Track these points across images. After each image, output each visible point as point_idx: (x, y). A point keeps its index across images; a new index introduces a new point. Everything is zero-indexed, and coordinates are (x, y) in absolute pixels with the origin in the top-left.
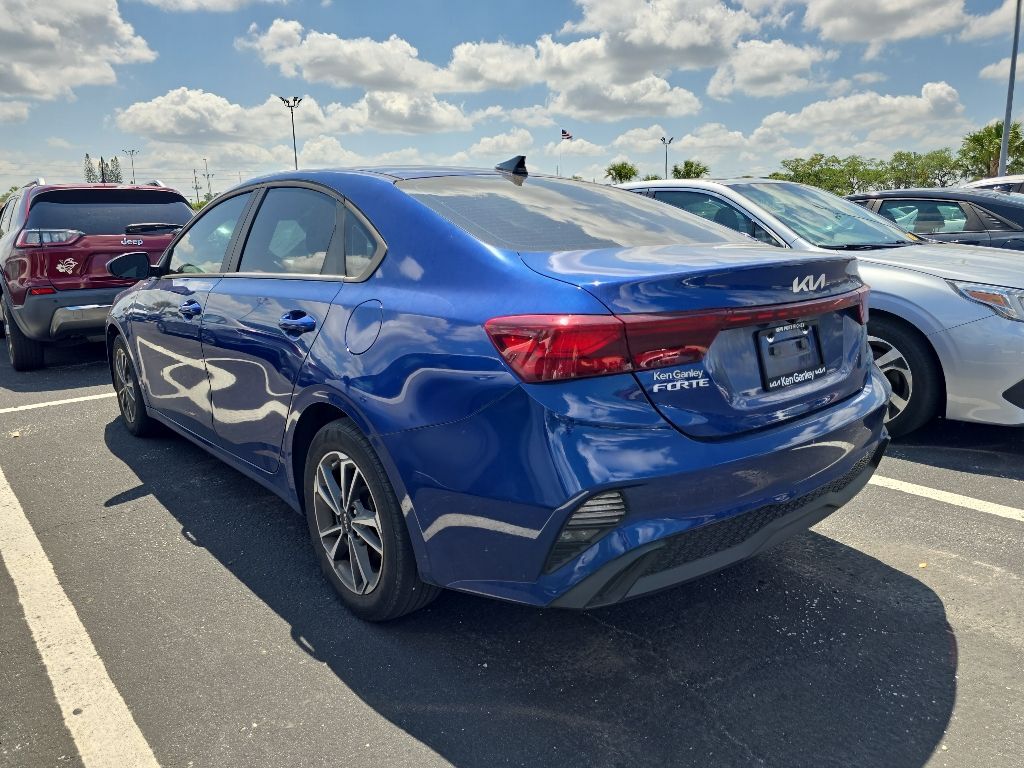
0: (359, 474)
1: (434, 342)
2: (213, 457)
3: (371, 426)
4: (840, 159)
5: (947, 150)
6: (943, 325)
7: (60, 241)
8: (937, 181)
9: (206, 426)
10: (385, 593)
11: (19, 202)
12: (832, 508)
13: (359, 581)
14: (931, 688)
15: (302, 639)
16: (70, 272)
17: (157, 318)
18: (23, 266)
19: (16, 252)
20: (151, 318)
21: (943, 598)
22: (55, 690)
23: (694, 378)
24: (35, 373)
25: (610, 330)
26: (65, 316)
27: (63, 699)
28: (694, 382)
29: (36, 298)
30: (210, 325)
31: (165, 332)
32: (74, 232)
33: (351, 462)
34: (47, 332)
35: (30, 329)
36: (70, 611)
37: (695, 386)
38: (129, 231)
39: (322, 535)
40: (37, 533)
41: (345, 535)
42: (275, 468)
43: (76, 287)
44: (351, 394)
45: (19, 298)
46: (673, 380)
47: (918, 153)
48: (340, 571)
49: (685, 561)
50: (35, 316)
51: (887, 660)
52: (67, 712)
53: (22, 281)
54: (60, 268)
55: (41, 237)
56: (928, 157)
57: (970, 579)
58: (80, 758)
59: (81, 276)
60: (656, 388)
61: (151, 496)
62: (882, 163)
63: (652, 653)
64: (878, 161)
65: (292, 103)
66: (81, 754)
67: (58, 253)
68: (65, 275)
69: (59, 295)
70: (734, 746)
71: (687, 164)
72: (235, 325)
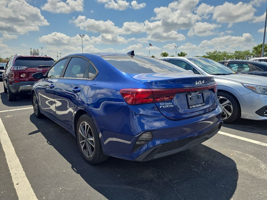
0: (89, 127)
1: (112, 95)
2: (56, 123)
3: (92, 115)
4: (221, 52)
5: (249, 50)
6: (240, 94)
7: (22, 69)
8: (246, 58)
9: (54, 115)
10: (95, 157)
11: (13, 59)
12: (207, 139)
13: (89, 154)
14: (230, 185)
15: (74, 168)
16: (24, 77)
17: (45, 89)
18: (12, 75)
19: (11, 72)
20: (43, 89)
21: (236, 163)
22: (13, 179)
23: (170, 105)
24: (14, 102)
25: (149, 93)
26: (22, 88)
27: (14, 181)
28: (170, 106)
29: (15, 83)
30: (58, 91)
31: (47, 92)
32: (26, 67)
33: (88, 124)
34: (17, 92)
35: (13, 91)
36: (18, 160)
37: (170, 107)
38: (39, 67)
39: (80, 142)
40: (11, 141)
41: (86, 143)
42: (70, 126)
43: (25, 81)
44: (89, 108)
45: (11, 83)
46: (165, 105)
47: (242, 51)
48: (84, 152)
49: (168, 150)
50: (15, 87)
51: (220, 178)
52: (15, 184)
53: (12, 79)
54: (22, 76)
55: (17, 68)
56: (244, 52)
57: (244, 158)
58: (17, 195)
59: (26, 78)
60: (160, 107)
61: (40, 132)
62: (232, 53)
63: (161, 174)
64: (231, 53)
65: (82, 36)
66: (17, 194)
67: (21, 72)
68: (23, 78)
69: (21, 82)
70: (179, 197)
71: (181, 53)
72: (64, 91)
